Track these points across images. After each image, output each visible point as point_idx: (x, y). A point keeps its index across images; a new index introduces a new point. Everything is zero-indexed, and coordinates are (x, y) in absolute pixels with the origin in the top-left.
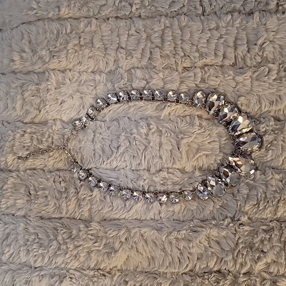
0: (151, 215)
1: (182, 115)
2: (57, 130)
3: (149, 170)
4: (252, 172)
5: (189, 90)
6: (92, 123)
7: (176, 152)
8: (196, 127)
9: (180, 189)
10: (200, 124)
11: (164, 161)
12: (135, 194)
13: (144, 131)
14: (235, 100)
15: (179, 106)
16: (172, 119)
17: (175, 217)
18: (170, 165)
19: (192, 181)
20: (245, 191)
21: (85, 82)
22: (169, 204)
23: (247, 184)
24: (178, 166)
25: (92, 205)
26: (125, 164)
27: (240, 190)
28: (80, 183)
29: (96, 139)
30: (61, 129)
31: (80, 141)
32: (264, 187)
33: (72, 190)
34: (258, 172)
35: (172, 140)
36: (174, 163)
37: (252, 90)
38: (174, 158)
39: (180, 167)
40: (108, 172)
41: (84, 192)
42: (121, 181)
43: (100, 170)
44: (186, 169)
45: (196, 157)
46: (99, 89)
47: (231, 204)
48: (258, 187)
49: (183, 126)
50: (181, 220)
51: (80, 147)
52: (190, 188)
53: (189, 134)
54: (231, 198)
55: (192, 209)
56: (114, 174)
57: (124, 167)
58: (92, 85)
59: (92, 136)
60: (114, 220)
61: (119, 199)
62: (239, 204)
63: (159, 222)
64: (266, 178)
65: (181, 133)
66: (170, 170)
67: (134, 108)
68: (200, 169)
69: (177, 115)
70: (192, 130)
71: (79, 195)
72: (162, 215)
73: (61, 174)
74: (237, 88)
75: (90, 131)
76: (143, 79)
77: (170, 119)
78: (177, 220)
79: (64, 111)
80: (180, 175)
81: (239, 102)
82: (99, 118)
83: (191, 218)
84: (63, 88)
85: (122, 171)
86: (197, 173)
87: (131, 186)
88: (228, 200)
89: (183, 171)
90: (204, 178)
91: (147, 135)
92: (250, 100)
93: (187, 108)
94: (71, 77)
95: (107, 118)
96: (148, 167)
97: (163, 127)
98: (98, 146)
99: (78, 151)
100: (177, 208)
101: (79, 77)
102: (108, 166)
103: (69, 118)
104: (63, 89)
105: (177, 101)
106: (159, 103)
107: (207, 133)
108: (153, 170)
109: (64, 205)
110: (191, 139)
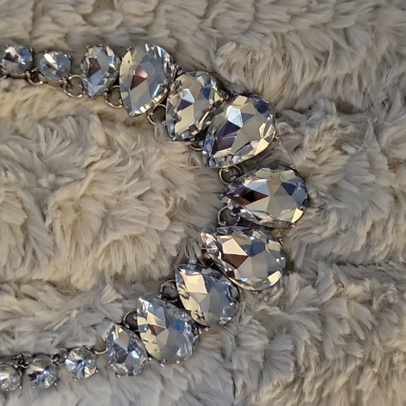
1: (52, 115)
4: (274, 278)
5: (66, 37)
7: (38, 230)
8: (93, 150)
9: (59, 346)
10: (109, 140)
14: (208, 56)
15: (39, 90)
16: (22, 131)
18: (22, 273)
19: (95, 318)
20: (256, 343)
22: (29, 393)
23: (264, 318)
24: (46, 273)
27: (242, 336)
32: (314, 326)
34: (294, 278)
35: (22, 194)
36: (35, 265)
37: (256, 19)
38: (34, 253)
39: (56, 278)
44: (73, 280)
45: (104, 245)
47: (217, 386)
48: (296, 328)
49: (54, 149)
52: (85, 340)
53: (74, 171)
54: (216, 365)
62: (239, 384)
64: (319, 295)
65: (50, 169)
66: (26, 288)
68: (117, 278)
69: (36, 116)
70: (81, 158)
74: (212, 17)
77: (17, 132)
80: (53, 298)
81: (219, 62)
86: (109, 293)
88: (209, 371)
89: (63, 288)
90: (129, 305)
92: (254, 53)
107: (132, 166)
110: (81, 189)
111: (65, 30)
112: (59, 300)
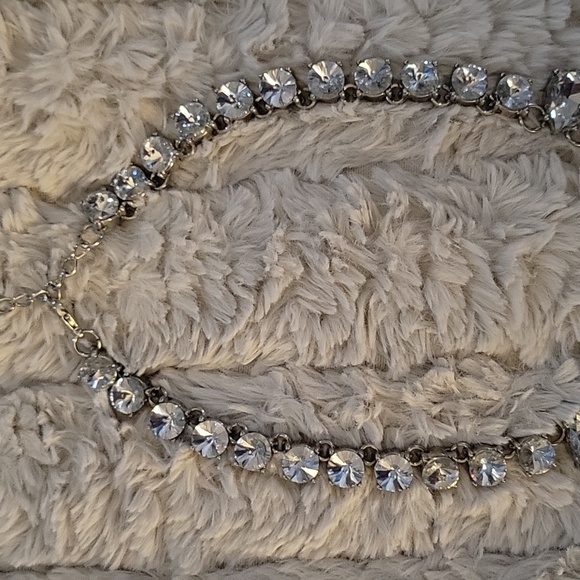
0: (399, 539)
1: (502, 151)
2: (19, 227)
3: (382, 368)
6: (154, 197)
7: (488, 293)
8: (559, 196)
9: (505, 435)
10: (572, 184)
11: (443, 328)
12: (336, 459)
13: (360, 216)
16: (463, 170)
17: (489, 541)
18: (464, 344)
19: (551, 400)
21: (123, 40)
22: (468, 492)
24: (493, 345)
25: (166, 510)
26: (288, 347)
28: (119, 426)
29: (173, 259)
30: (34, 224)
31: (110, 270)
33: (88, 459)
36: (480, 333)
38: (477, 316)
40: (224, 381)
41: (133, 464)
42: (277, 414)
43: (194, 376)
44: (522, 354)
46: (181, 63)
50: (516, 549)
51: (113, 293)
52: (544, 426)
53: (534, 221)
55: (557, 505)
56: (243, 387)
57: (286, 358)
58: (153, 50)
59: (159, 249)
60: (258, 563)
61: (273, 482)
63: (432, 562)
65: (504, 219)
67: (316, 133)
69: (483, 151)
70: (541, 205)
71: (117, 474)
72: (444, 537)
73: (43, 397)
75: (146, 229)
76: (350, 19)
77: (457, 169)
78: (498, 552)
79: (46, 157)
80: (499, 376)
82: (183, 178)
83: (552, 541)
84: (38, 65)
85: (280, 376)
87: (316, 429)
89: (512, 363)
91: (372, 231)
94: (70, 23)
95: (213, 178)
96: (379, 355)
97: (434, 197)
98: (182, 283)
99: (104, 305)
100: (498, 504)
101: (98, 24)
102: (224, 359)
103: (64, 184)
104: (40, 69)
108: (398, 365)
109: (58, 517)
110: (542, 241)
111: (525, 49)
112: (506, 378)
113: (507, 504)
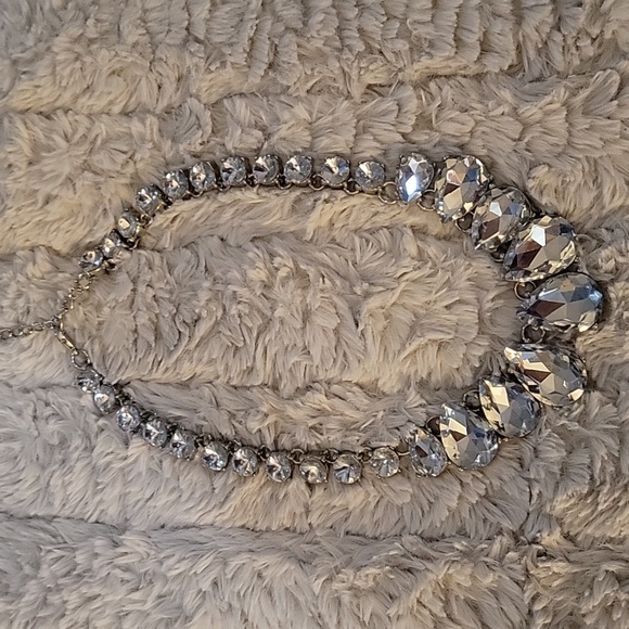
0: (282, 518)
1: (367, 226)
2: (39, 274)
3: (275, 388)
4: (578, 394)
5: (385, 153)
6: (127, 255)
7: (350, 335)
8: (407, 261)
9: (364, 444)
10: (420, 251)
11: (317, 361)
12: (239, 455)
13: (258, 274)
14: (520, 177)
15: (357, 200)
16: (338, 241)
17: (351, 526)
18: (334, 373)
19: (399, 420)
20: (554, 454)
21: (105, 142)
22: (334, 487)
23: (563, 433)
24: (356, 375)
25: (126, 484)
26: (211, 369)
27: (540, 448)
28: (97, 421)
29: (139, 299)
30: (49, 272)
31: (99, 307)
32: (613, 443)
33: (77, 442)
34: (596, 395)
35: (336, 299)
36: (345, 367)
37: (569, 143)
38: (345, 355)
39: (364, 380)
40: (171, 391)
41: (105, 446)
42: (204, 419)
43: (153, 387)
44: (380, 383)
45: (410, 349)
46: (142, 159)
47: (512, 490)
48: (594, 443)
49: (369, 259)
50: (370, 533)
51: (100, 324)
52: (391, 441)
53: (386, 281)
54: (513, 473)
55: (399, 502)
56: (183, 397)
57: (211, 378)
58: (125, 149)
59: (129, 292)
60: (186, 527)
61: (198, 468)
62: (535, 492)
63: (308, 537)
64: (618, 414)
65: (364, 278)
66: (335, 388)
67: (233, 210)
68: (423, 385)
69: (353, 227)
70: (394, 268)
71: (95, 454)
72: (314, 519)
73: (51, 396)
74: (526, 140)
75: (122, 278)
76: (256, 126)
77: (333, 240)
78: (358, 535)
79: (55, 226)
80: (361, 399)
81: (530, 184)
82: (148, 240)
83: (397, 530)
84: (46, 161)
85: (206, 391)
86: (414, 398)
87: (227, 432)
88: (505, 478)
89: (371, 390)
90: (433, 410)
91: (267, 286)
92: (565, 176)
93: (379, 205)
94: (70, 131)
95: (166, 243)
96: (275, 380)
97: (312, 261)
98: (143, 319)
99: (94, 332)
100: (355, 498)
101: (89, 130)
102: (170, 376)
103: (68, 244)
104: (48, 164)
105: (351, 187)
106: (298, 192)
107: (441, 277)
108: (287, 387)
109: (56, 482)
110: (393, 298)
111: (384, 147)
112: (366, 401)
113: (361, 497)
